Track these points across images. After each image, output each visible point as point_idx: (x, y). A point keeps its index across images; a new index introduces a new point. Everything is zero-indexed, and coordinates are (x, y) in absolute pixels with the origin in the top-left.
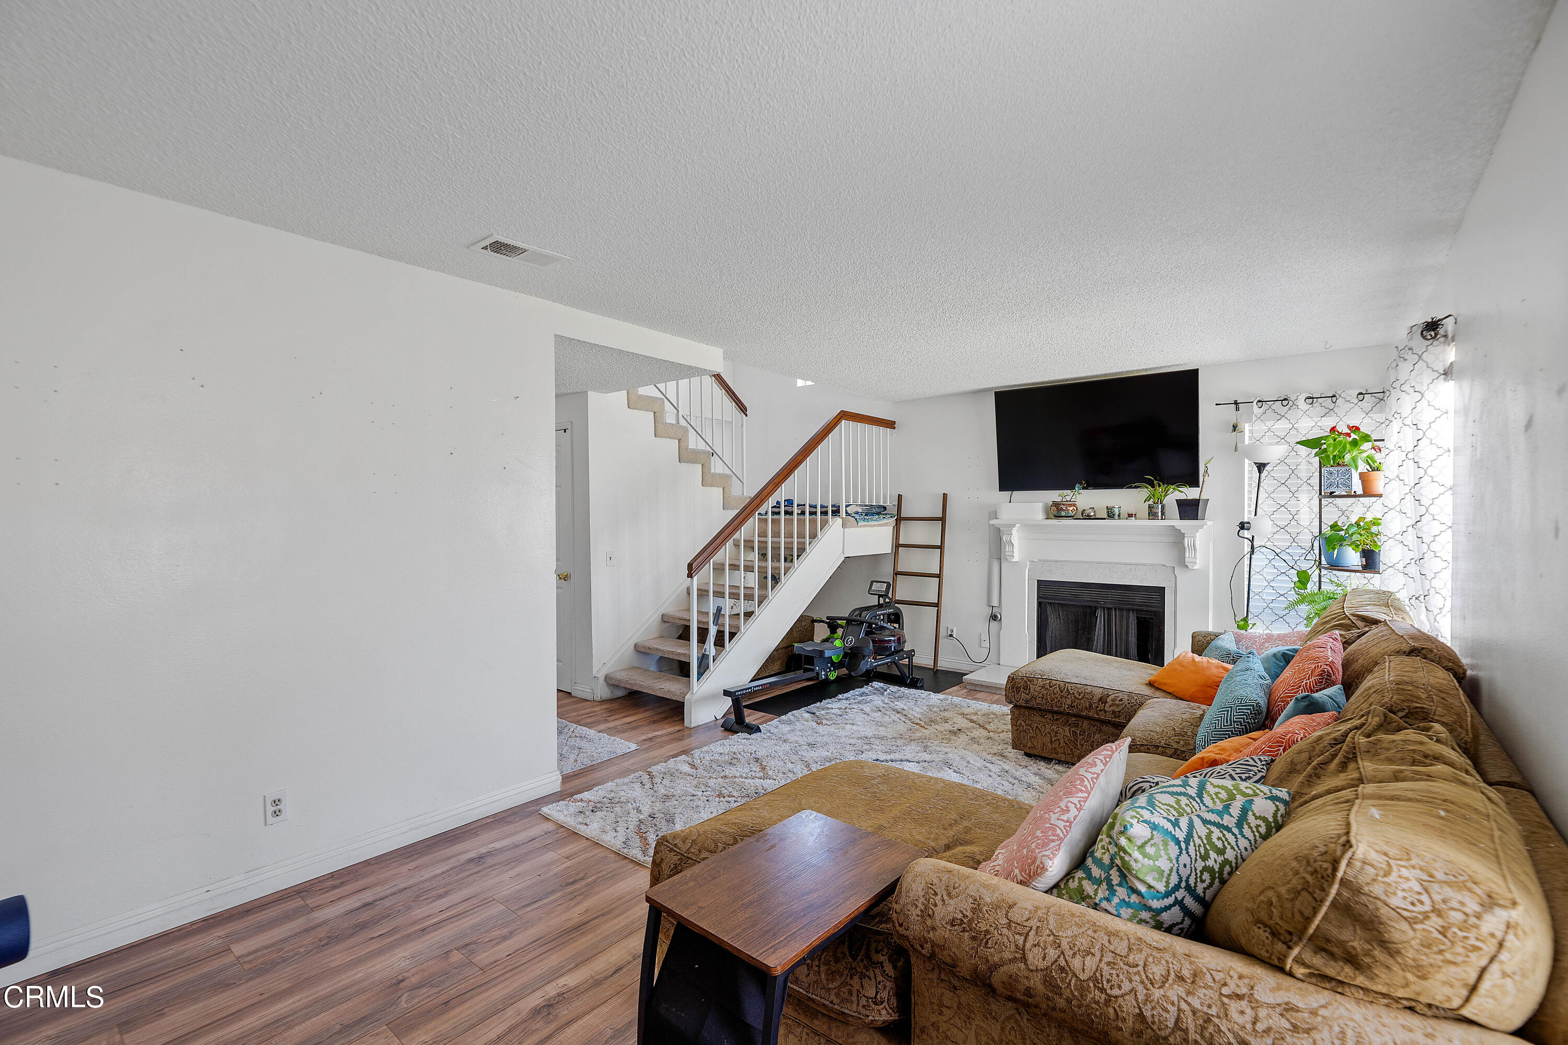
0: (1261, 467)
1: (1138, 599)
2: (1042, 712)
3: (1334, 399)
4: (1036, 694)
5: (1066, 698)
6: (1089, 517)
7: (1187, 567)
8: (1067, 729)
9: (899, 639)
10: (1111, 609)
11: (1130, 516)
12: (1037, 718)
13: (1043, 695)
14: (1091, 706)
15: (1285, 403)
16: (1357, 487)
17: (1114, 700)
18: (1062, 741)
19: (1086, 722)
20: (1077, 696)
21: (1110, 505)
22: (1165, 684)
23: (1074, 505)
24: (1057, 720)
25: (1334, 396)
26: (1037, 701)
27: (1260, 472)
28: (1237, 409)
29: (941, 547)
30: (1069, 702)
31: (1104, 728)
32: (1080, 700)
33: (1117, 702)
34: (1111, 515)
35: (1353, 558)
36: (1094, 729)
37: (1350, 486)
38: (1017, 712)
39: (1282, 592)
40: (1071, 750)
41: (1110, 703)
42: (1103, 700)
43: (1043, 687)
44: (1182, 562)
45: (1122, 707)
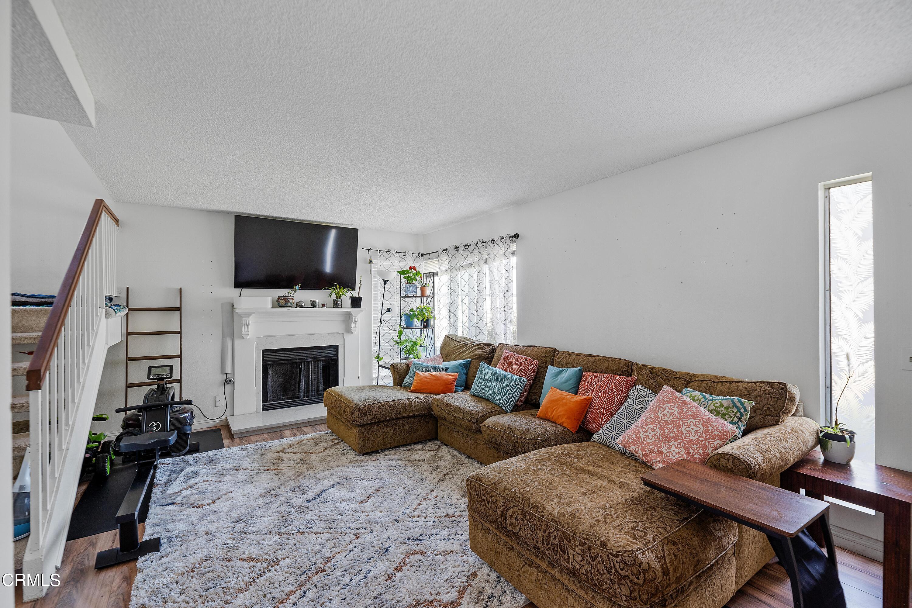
0: (385, 282)
1: (324, 353)
2: (377, 423)
3: (404, 254)
4: (377, 413)
5: (393, 410)
6: (302, 307)
7: (352, 333)
8: (391, 428)
9: (192, 413)
10: (309, 362)
11: (323, 306)
12: (375, 428)
13: (381, 412)
14: (406, 410)
15: (388, 253)
16: (419, 293)
17: (415, 403)
18: (389, 436)
19: (401, 421)
20: (398, 406)
21: (313, 299)
22: (424, 389)
23: (293, 299)
24: (386, 425)
25: (404, 253)
26: (378, 418)
27: (385, 284)
28: (369, 252)
29: (180, 332)
30: (395, 411)
31: (409, 420)
32: (400, 408)
33: (416, 404)
34: (313, 305)
35: (417, 323)
36: (404, 423)
37: (416, 292)
38: (363, 429)
39: (387, 341)
40: (394, 440)
41: (414, 405)
42: (410, 405)
43: (379, 408)
44: (349, 330)
45: (419, 406)
